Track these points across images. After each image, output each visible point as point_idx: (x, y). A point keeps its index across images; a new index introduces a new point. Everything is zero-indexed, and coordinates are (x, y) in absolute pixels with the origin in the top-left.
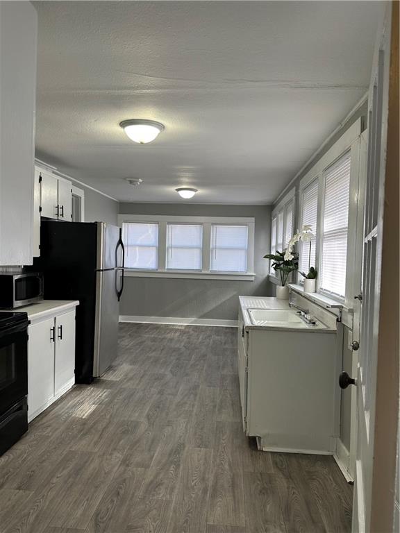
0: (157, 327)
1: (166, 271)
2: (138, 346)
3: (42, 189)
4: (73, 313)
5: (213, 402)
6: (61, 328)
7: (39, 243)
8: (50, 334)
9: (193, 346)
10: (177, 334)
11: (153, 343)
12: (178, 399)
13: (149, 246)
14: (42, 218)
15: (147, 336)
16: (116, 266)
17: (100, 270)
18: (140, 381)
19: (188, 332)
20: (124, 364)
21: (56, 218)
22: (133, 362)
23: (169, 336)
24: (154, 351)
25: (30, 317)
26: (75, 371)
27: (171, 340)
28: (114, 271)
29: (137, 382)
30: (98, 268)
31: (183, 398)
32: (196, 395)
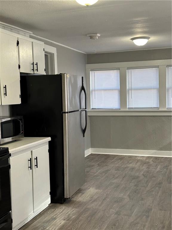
0: (121, 158)
1: (127, 110)
2: (104, 174)
3: (20, 50)
4: (47, 147)
5: (162, 223)
6: (37, 159)
7: (19, 93)
8: (28, 164)
9: (151, 174)
10: (139, 164)
11: (116, 171)
12: (132, 219)
13: (112, 90)
14: (21, 73)
15: (112, 165)
16: (80, 108)
17: (65, 113)
18: (102, 203)
19: (148, 162)
20: (91, 189)
21: (32, 72)
22: (98, 187)
23: (131, 165)
24: (117, 178)
25: (10, 151)
26: (51, 193)
27: (133, 169)
28: (79, 112)
29: (100, 203)
30: (64, 111)
31: (137, 219)
32: (148, 217)
